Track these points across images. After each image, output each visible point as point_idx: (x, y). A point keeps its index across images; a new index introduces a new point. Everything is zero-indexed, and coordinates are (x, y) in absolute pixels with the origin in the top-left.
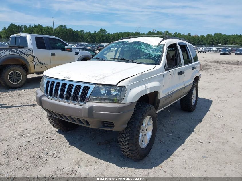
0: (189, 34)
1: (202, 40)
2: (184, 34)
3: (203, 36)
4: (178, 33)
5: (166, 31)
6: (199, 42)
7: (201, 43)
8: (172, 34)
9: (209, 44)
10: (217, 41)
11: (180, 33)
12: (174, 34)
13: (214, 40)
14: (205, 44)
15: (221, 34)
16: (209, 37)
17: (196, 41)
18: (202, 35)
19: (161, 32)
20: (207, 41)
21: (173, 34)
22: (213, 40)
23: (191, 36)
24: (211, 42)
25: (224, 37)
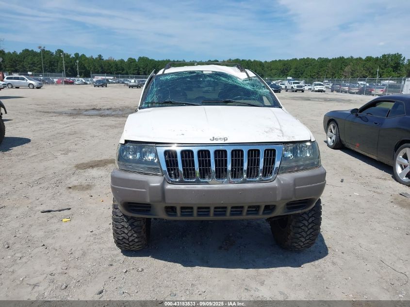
0: (100, 56)
1: (121, 67)
2: (92, 57)
3: (122, 61)
4: (80, 55)
5: (58, 50)
6: (117, 70)
7: (120, 72)
8: (70, 55)
9: (134, 74)
10: (143, 69)
11: (84, 55)
12: (74, 56)
13: (139, 68)
14: (127, 74)
15: (147, 59)
16: (131, 62)
17: (113, 69)
18: (120, 59)
19: (49, 51)
20: (129, 68)
21: (71, 57)
22: (137, 68)
23: (103, 59)
24: (136, 71)
25: (152, 64)
